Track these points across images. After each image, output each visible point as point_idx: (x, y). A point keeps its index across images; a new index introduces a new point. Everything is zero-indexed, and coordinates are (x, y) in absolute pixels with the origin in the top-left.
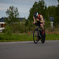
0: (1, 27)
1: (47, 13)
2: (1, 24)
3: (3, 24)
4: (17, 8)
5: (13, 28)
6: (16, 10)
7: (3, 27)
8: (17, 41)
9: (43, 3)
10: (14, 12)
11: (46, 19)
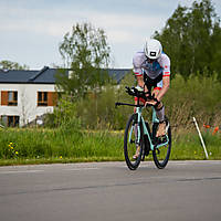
0: (39, 105)
2: (40, 93)
3: (46, 93)
4: (102, 32)
5: (85, 111)
6: (98, 37)
7: (46, 105)
8: (103, 161)
10: (89, 48)
11: (216, 75)
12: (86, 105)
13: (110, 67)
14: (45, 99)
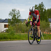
1: (46, 15)
2: (5, 25)
3: (6, 25)
4: (19, 11)
7: (6, 27)
8: (19, 40)
9: (43, 5)
12: (15, 27)
13: (21, 19)
14: (6, 26)
